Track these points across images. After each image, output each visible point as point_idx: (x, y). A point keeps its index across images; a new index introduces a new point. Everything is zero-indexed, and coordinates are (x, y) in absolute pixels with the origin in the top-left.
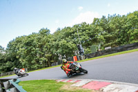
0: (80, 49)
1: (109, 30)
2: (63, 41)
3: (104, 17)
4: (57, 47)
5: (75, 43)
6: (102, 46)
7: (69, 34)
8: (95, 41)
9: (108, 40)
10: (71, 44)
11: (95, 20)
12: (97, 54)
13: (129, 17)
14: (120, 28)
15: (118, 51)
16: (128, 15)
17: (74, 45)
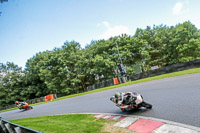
0: (121, 70)
1: (156, 45)
2: (99, 58)
3: (148, 28)
4: (92, 65)
5: (113, 60)
6: (147, 63)
7: (103, 48)
8: (139, 57)
9: (154, 56)
10: (108, 62)
11: (138, 31)
12: (142, 76)
13: (178, 30)
14: (168, 42)
15: (167, 72)
17: (113, 63)
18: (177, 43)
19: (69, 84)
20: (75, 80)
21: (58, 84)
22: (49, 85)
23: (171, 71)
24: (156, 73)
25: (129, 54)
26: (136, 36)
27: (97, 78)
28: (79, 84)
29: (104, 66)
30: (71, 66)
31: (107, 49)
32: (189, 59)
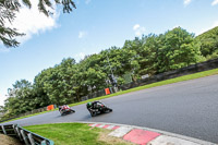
0: (112, 80)
1: (144, 54)
2: (91, 70)
3: (137, 39)
4: (85, 78)
5: (104, 71)
6: (136, 72)
7: (95, 62)
8: (128, 67)
9: (143, 65)
10: (100, 74)
11: (127, 42)
12: (132, 85)
13: (168, 37)
14: (157, 51)
16: (166, 34)
17: (104, 75)
18: (167, 50)
19: (66, 95)
20: (71, 91)
21: (57, 96)
22: (51, 97)
23: (163, 79)
24: (147, 82)
25: (119, 65)
26: (125, 47)
27: (90, 89)
28: (74, 95)
29: (96, 77)
30: (68, 79)
31: (98, 62)
32: (181, 65)
